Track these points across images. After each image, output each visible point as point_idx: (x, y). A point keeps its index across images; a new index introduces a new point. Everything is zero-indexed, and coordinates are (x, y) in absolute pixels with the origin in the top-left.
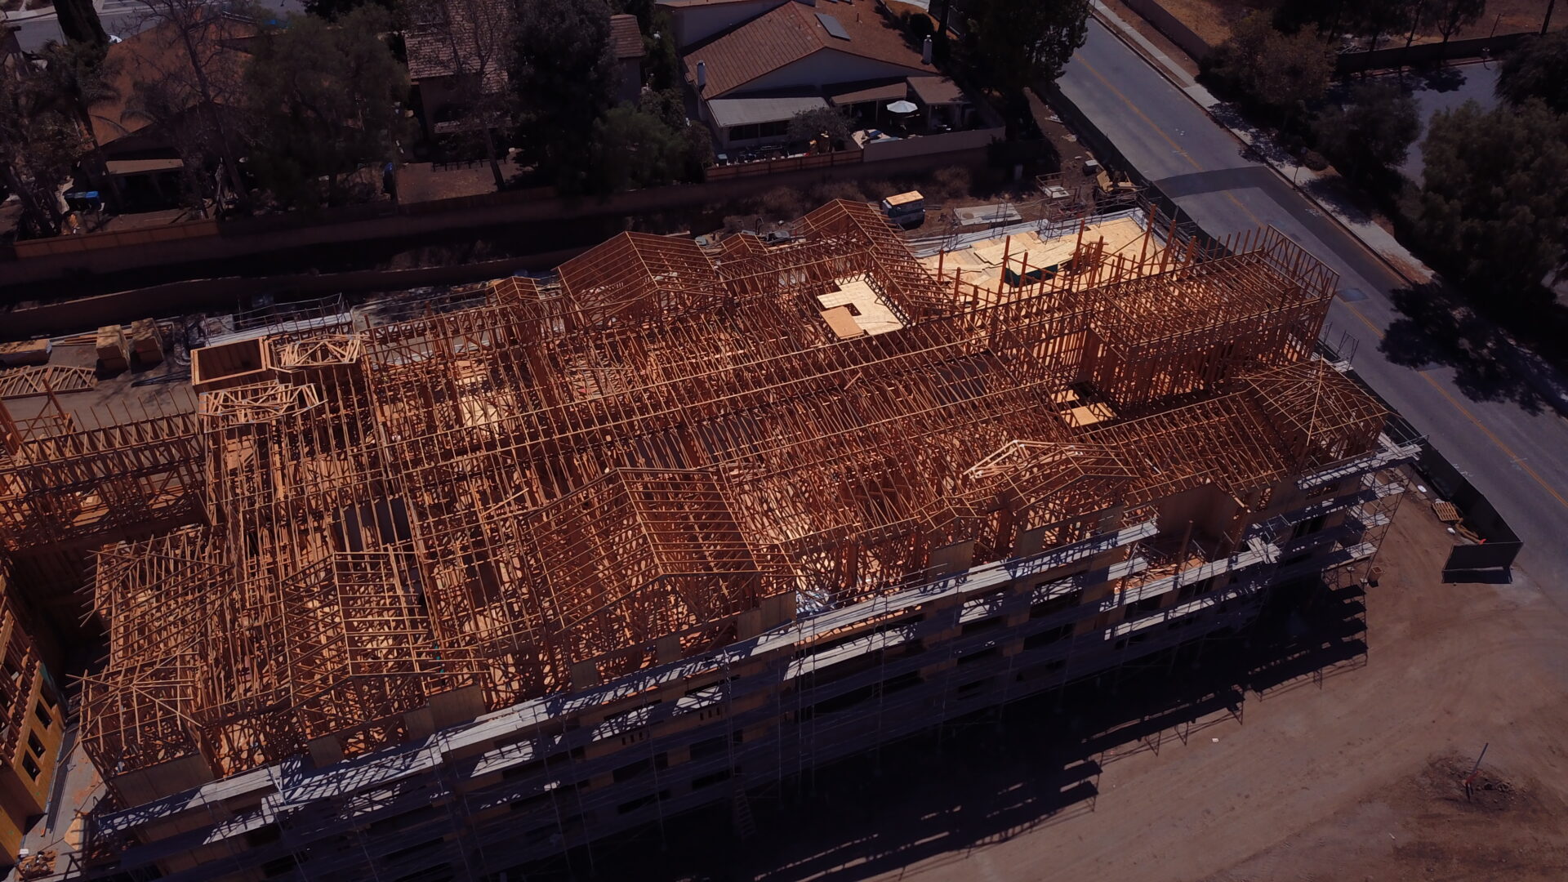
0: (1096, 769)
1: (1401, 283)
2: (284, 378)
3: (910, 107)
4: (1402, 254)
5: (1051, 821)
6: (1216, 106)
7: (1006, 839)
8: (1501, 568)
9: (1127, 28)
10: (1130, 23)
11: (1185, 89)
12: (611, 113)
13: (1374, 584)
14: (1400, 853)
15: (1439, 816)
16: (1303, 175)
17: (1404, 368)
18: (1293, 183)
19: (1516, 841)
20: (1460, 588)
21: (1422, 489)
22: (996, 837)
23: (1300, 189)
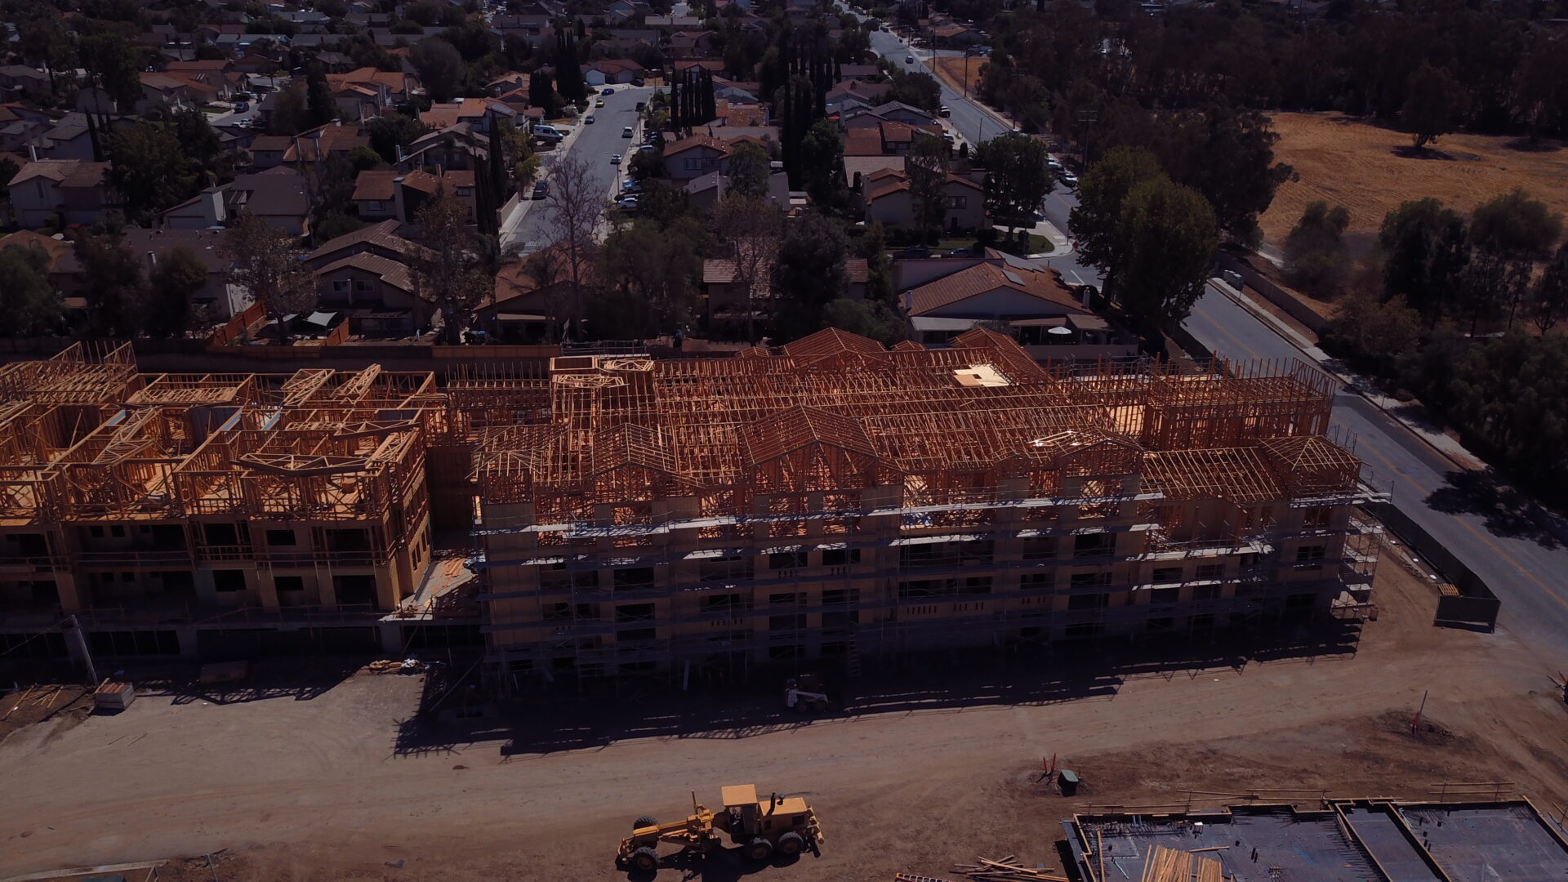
0: (1120, 682)
1: (1456, 469)
2: (605, 374)
3: (1067, 331)
4: (1464, 453)
5: (1077, 701)
6: (1328, 360)
7: (1042, 705)
8: (1486, 624)
9: (1264, 313)
10: (1268, 310)
11: (1304, 350)
12: (836, 301)
13: (1373, 619)
14: (1346, 755)
15: (1386, 740)
16: (1391, 403)
17: (1442, 513)
18: (1381, 408)
19: (1447, 762)
20: (1447, 631)
21: (1433, 577)
22: (1035, 703)
23: (1386, 411)
